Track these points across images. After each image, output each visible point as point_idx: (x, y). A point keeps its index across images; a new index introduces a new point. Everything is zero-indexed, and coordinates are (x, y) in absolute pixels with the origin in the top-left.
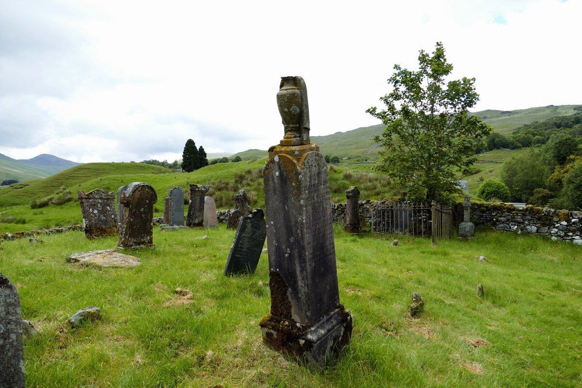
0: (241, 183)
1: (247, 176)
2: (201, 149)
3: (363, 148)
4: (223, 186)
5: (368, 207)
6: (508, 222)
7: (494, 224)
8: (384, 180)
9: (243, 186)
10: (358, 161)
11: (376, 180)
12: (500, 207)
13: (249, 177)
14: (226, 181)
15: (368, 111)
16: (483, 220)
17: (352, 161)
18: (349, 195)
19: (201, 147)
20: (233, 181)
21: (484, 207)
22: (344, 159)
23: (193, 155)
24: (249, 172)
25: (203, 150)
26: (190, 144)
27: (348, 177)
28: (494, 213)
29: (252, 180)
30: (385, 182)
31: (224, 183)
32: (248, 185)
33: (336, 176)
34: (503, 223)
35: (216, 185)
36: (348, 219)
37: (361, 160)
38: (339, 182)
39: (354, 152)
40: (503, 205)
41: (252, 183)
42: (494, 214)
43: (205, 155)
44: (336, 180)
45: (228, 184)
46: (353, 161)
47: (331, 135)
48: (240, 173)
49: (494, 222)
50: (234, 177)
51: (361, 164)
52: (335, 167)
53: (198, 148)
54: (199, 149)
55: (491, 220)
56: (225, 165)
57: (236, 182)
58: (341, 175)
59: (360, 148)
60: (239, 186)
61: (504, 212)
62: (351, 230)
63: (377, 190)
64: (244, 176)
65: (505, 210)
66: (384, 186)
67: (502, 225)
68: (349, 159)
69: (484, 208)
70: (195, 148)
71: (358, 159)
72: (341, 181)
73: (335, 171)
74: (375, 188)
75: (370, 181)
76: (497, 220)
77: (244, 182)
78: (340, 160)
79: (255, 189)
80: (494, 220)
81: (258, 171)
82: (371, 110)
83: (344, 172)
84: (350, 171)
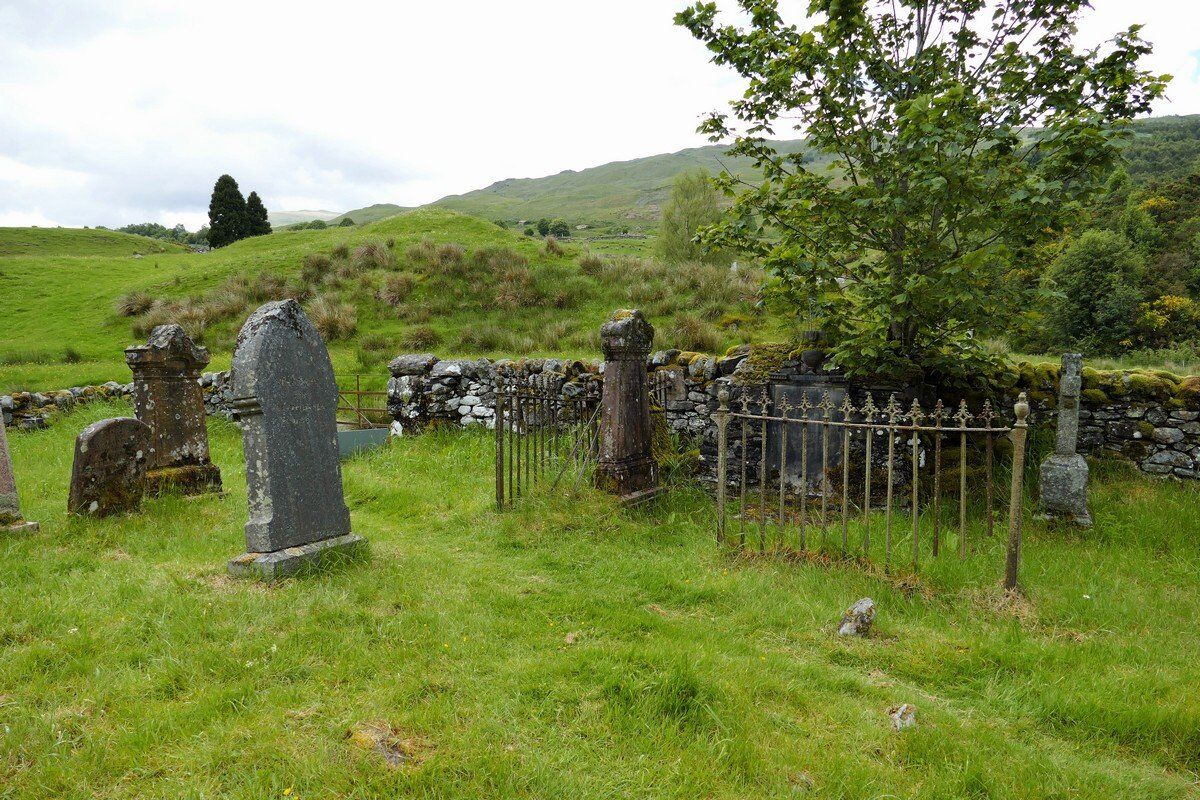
0: (318, 281)
1: (335, 263)
2: (254, 198)
3: (619, 205)
4: (269, 288)
5: (672, 376)
6: (1190, 447)
7: (1136, 451)
8: (682, 275)
9: (322, 291)
10: (609, 232)
11: (662, 275)
12: (1158, 388)
13: (341, 265)
14: (279, 275)
15: (684, 18)
16: (1094, 433)
17: (597, 232)
18: (614, 343)
19: (254, 194)
20: (299, 275)
21: (1098, 386)
22: (579, 227)
23: (234, 213)
24: (342, 253)
25: (258, 200)
26: (226, 189)
27: (590, 268)
28: (1134, 409)
29: (347, 274)
30: (682, 282)
31: (271, 282)
32: (337, 286)
33: (563, 264)
34: (1170, 447)
35: (251, 285)
36: (609, 440)
37: (616, 231)
38: (569, 281)
39: (598, 214)
40: (1170, 382)
41: (348, 282)
42: (1136, 414)
43: (264, 212)
44: (562, 275)
45: (281, 283)
46: (597, 234)
47: (550, 177)
48: (316, 256)
49: (1136, 443)
50: (302, 265)
51: (615, 240)
52: (561, 245)
53: (246, 196)
54: (249, 199)
55: (1124, 435)
56: (294, 237)
57: (306, 277)
58: (576, 264)
59: (613, 206)
60: (313, 288)
61: (1176, 407)
62: (620, 483)
63: (667, 302)
64: (328, 264)
65: (1178, 402)
66: (682, 291)
67: (1165, 456)
68: (590, 228)
69: (1098, 392)
70: (239, 196)
71: (607, 229)
72: (575, 279)
73: (561, 254)
74: (660, 297)
75: (647, 277)
76: (1148, 438)
77: (328, 278)
78: (571, 231)
79: (355, 299)
80: (1137, 435)
81: (364, 249)
82: (695, 16)
83: (583, 256)
84: (595, 254)
